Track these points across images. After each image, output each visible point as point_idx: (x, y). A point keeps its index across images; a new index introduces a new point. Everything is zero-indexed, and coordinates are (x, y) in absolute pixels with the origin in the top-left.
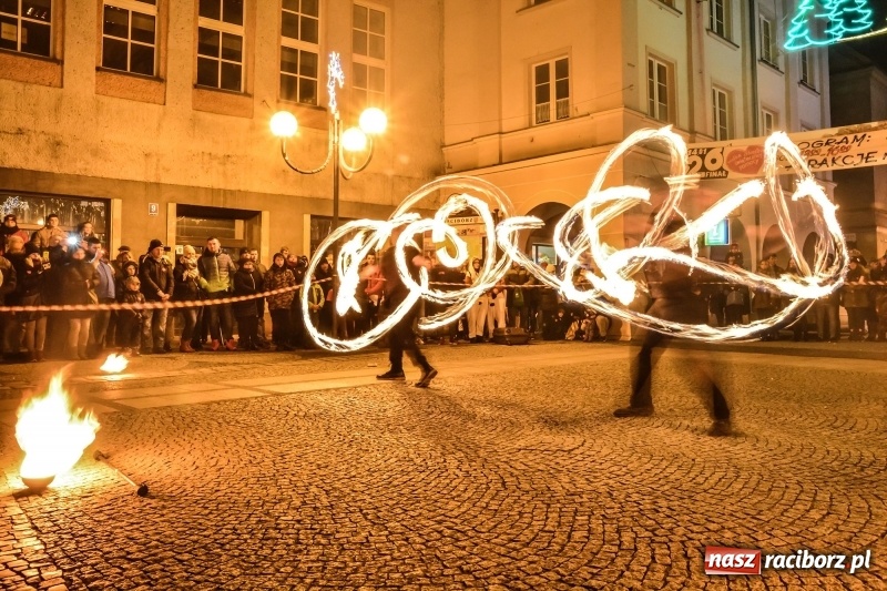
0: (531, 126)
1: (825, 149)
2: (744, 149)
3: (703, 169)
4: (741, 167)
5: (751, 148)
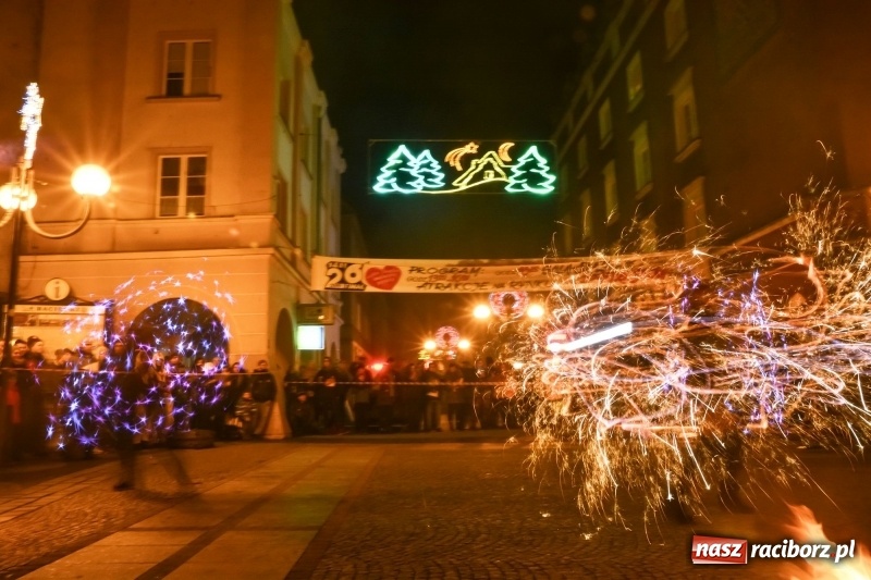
0: (153, 218)
1: (450, 276)
2: (381, 267)
3: (343, 281)
4: (379, 283)
5: (388, 268)
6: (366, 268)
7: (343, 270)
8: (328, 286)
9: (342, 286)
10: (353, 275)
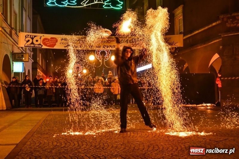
2: (49, 38)
3: (32, 43)
4: (48, 45)
5: (52, 38)
6: (43, 38)
7: (32, 39)
8: (26, 45)
9: (32, 45)
10: (37, 41)
